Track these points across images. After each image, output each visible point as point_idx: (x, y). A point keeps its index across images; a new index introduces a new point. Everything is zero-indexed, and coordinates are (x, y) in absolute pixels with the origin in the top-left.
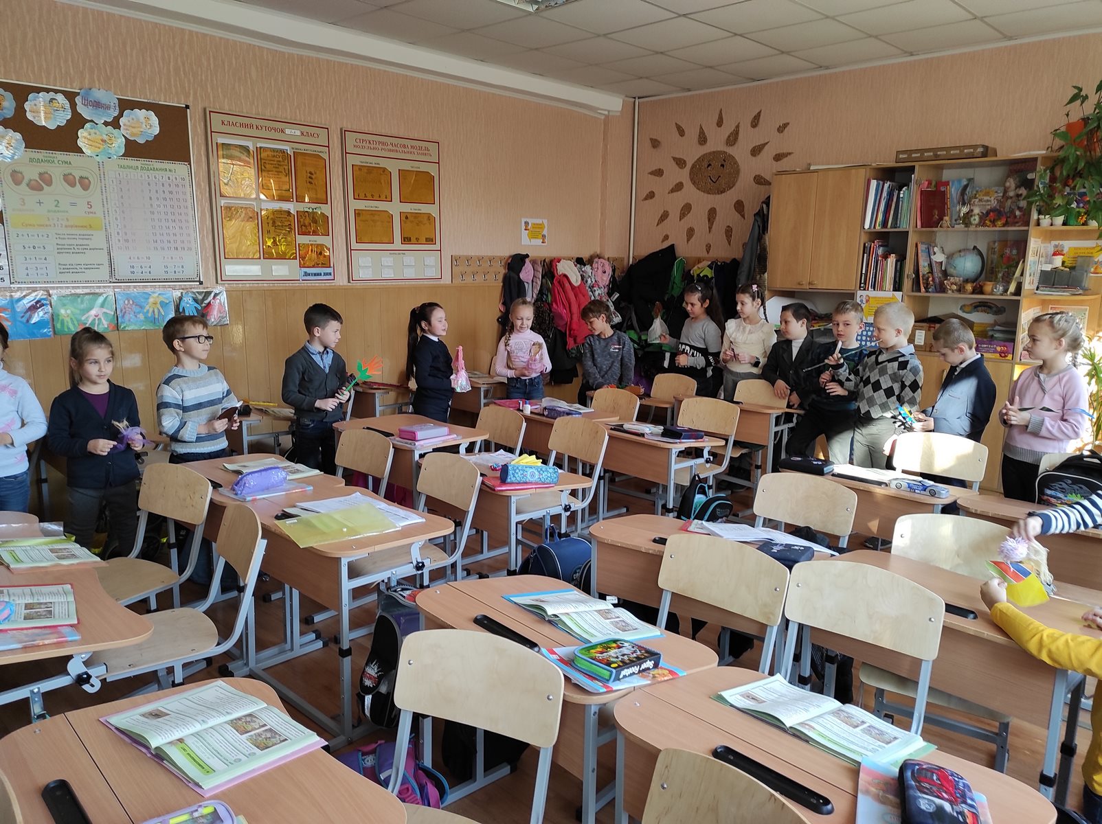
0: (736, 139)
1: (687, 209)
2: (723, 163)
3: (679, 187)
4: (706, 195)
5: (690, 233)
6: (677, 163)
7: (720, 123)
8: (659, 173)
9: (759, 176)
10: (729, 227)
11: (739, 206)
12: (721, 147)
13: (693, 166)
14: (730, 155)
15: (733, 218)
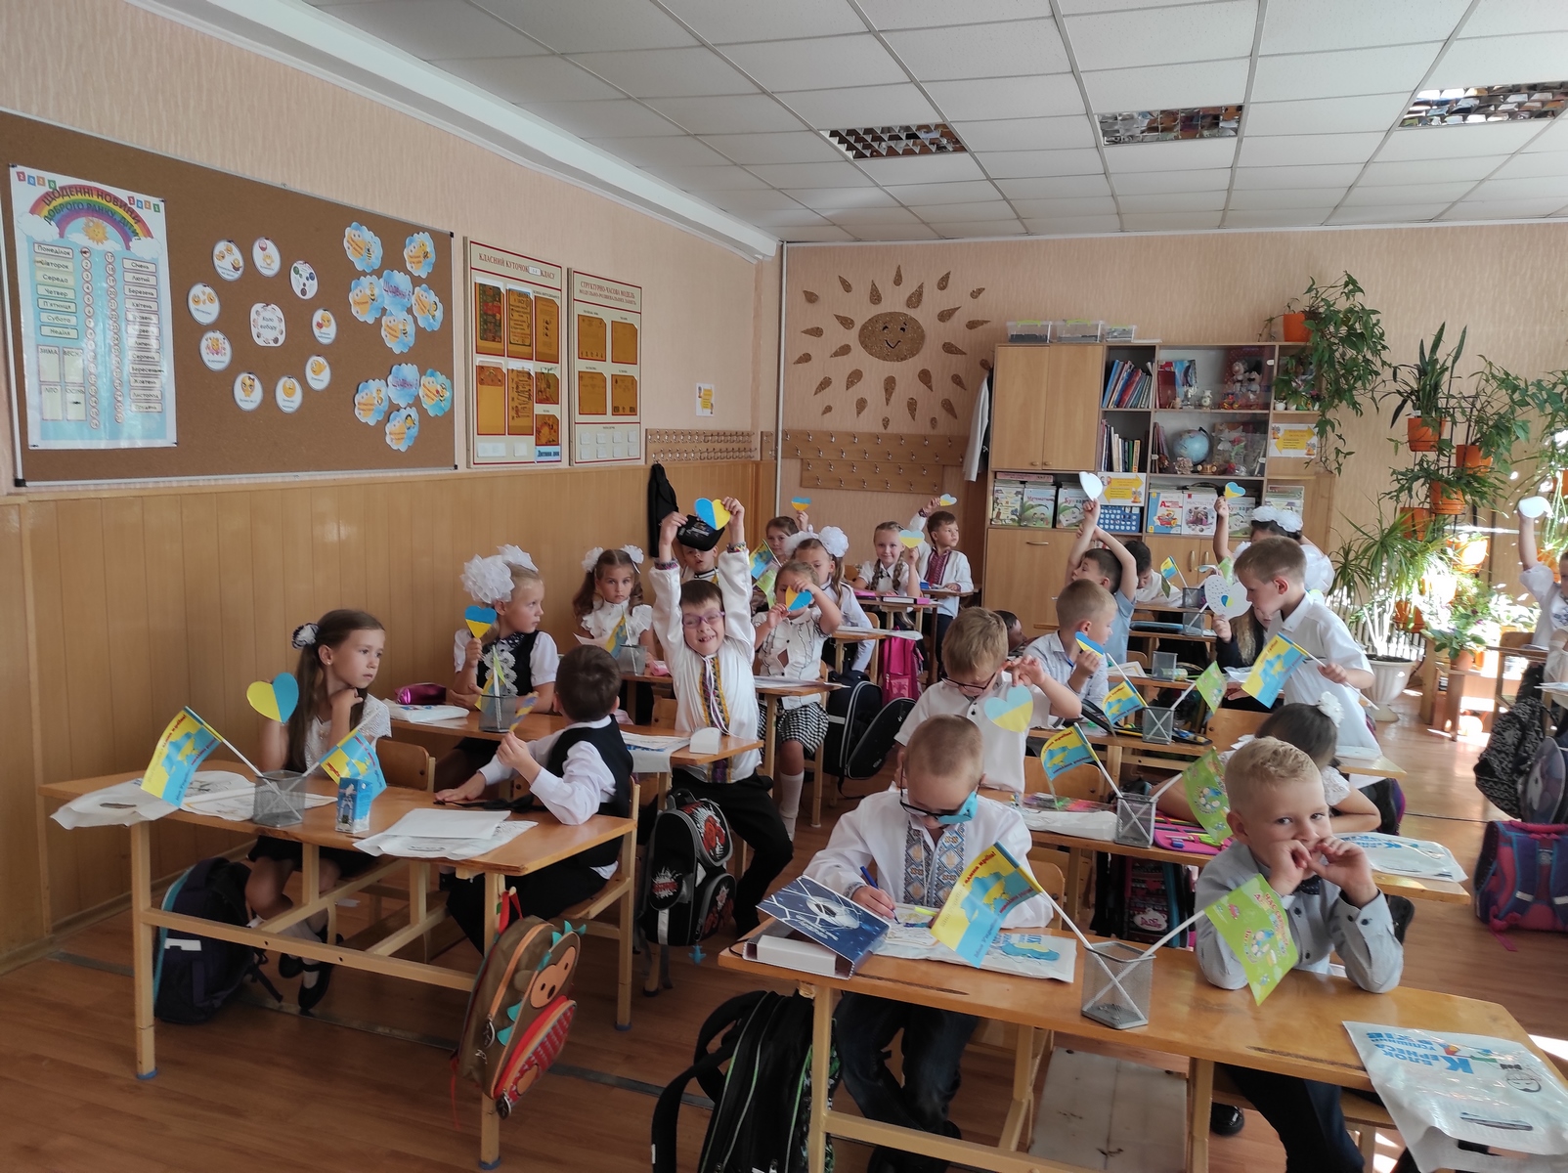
0: (919, 301)
1: (855, 377)
2: (904, 326)
3: (845, 350)
4: (881, 362)
5: (861, 404)
6: (841, 323)
7: (898, 281)
8: (817, 332)
9: (949, 343)
10: (912, 399)
11: (925, 376)
12: (901, 308)
13: (864, 328)
14: (912, 318)
15: (918, 390)
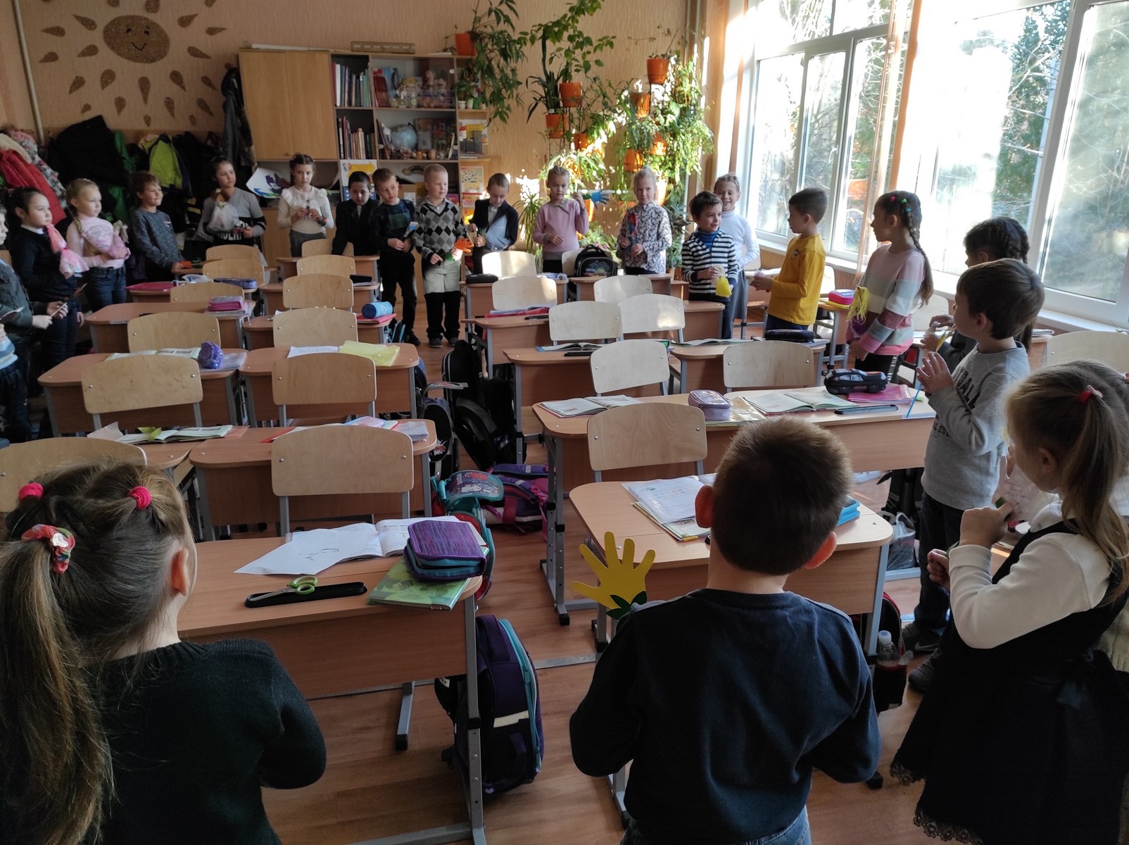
0: (157, 5)
1: (108, 78)
2: (147, 29)
3: (91, 51)
4: (132, 63)
5: (120, 104)
6: (83, 24)
8: (58, 31)
9: (194, 48)
10: (168, 98)
11: (176, 77)
12: (140, 12)
13: (107, 30)
14: (153, 23)
15: (172, 90)
